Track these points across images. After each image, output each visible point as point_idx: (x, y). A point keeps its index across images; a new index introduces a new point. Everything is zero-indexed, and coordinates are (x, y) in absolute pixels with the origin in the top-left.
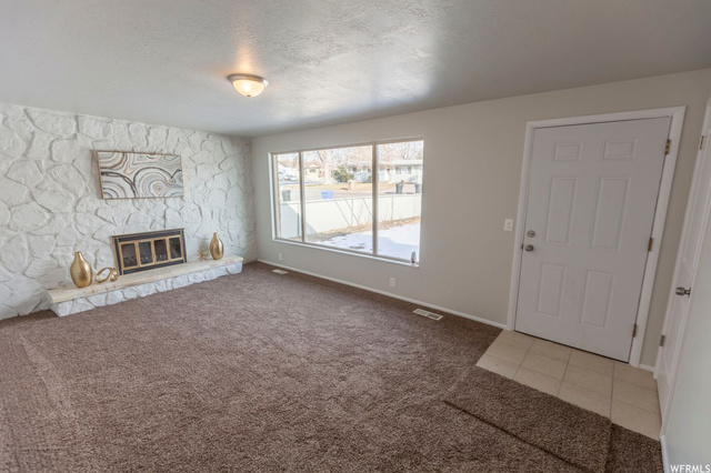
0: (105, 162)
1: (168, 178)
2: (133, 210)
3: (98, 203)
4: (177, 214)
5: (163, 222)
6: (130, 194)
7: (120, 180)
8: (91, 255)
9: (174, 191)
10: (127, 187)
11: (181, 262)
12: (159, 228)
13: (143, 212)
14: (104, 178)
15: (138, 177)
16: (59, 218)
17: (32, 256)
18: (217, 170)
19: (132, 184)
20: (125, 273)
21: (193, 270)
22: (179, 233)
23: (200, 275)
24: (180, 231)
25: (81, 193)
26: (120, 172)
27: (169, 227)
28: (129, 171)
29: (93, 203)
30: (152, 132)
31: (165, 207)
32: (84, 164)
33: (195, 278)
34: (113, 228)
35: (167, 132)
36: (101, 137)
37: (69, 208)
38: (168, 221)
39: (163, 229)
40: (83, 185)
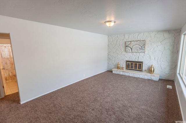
0: (127, 44)
1: (140, 47)
2: (131, 55)
3: (125, 53)
4: (142, 57)
5: (138, 59)
6: (131, 51)
7: (129, 48)
8: (122, 63)
9: (142, 51)
10: (130, 49)
11: (141, 71)
12: (136, 60)
13: (133, 56)
14: (126, 48)
15: (133, 47)
16: (119, 55)
17: (114, 62)
18: (160, 44)
19: (132, 49)
20: (127, 69)
21: (139, 74)
22: (141, 63)
23: (141, 76)
24: (142, 62)
25: (122, 51)
26: (129, 46)
27: (139, 60)
28: (131, 46)
29: (124, 53)
30: (139, 35)
31: (139, 55)
32: (124, 45)
33: (139, 76)
34: (127, 59)
35: (144, 34)
36: (128, 39)
37: (120, 54)
38: (139, 59)
39: (137, 61)
40: (123, 49)
